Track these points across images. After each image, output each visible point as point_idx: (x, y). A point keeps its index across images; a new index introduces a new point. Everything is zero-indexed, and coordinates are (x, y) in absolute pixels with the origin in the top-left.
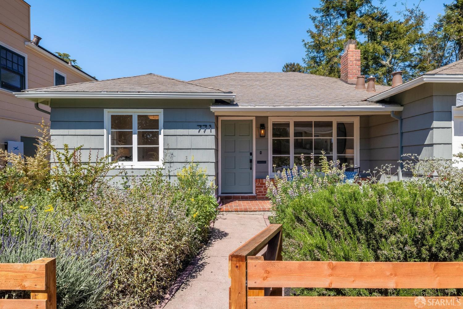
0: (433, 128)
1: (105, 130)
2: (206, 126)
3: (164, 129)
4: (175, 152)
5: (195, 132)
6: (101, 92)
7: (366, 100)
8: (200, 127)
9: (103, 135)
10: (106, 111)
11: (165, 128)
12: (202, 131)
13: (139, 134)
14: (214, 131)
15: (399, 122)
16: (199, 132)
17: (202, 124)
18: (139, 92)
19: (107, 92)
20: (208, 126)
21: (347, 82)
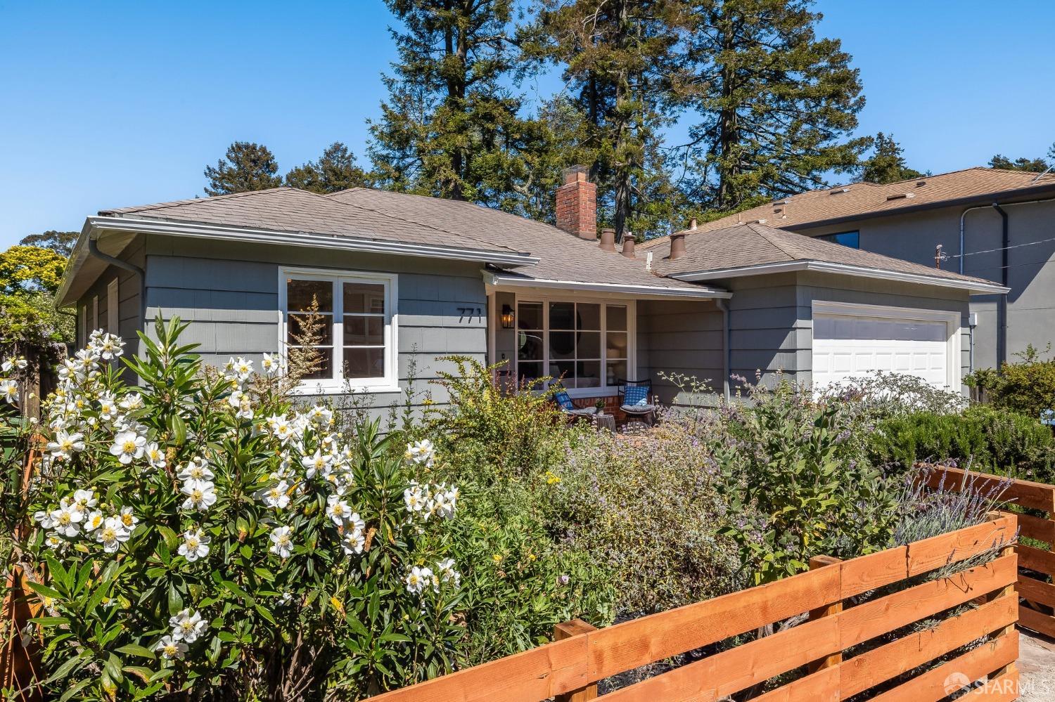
0: (795, 328)
1: (280, 313)
2: (472, 310)
3: (400, 313)
4: (419, 359)
5: (453, 320)
6: (297, 232)
7: (667, 277)
8: (462, 311)
9: (277, 324)
10: (282, 270)
11: (401, 311)
12: (466, 319)
13: (347, 322)
14: (484, 319)
15: (726, 315)
16: (460, 321)
17: (466, 306)
18: (374, 240)
19: (311, 233)
20: (476, 312)
21: (577, 235)
